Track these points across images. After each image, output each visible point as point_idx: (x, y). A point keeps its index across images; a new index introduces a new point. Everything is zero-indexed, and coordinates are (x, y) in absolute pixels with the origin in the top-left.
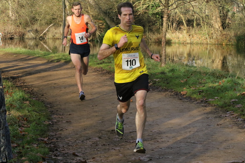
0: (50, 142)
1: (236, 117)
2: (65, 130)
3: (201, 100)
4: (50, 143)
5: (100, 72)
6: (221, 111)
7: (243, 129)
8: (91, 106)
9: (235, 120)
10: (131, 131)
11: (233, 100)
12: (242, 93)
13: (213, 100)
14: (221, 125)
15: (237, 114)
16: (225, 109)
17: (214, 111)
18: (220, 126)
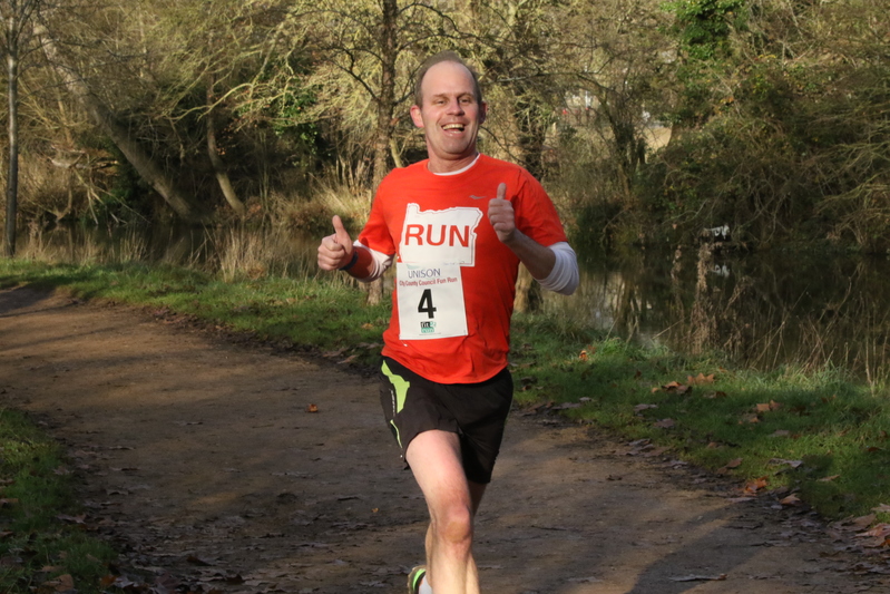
0: (97, 528)
1: (661, 456)
2: (126, 493)
3: (536, 406)
4: (99, 531)
5: (165, 322)
6: (608, 439)
7: (694, 490)
8: (184, 424)
9: (663, 466)
10: (342, 497)
11: (643, 406)
12: (667, 386)
13: (576, 406)
14: (620, 479)
15: (663, 448)
16: (623, 432)
17: (585, 438)
18: (617, 482)
